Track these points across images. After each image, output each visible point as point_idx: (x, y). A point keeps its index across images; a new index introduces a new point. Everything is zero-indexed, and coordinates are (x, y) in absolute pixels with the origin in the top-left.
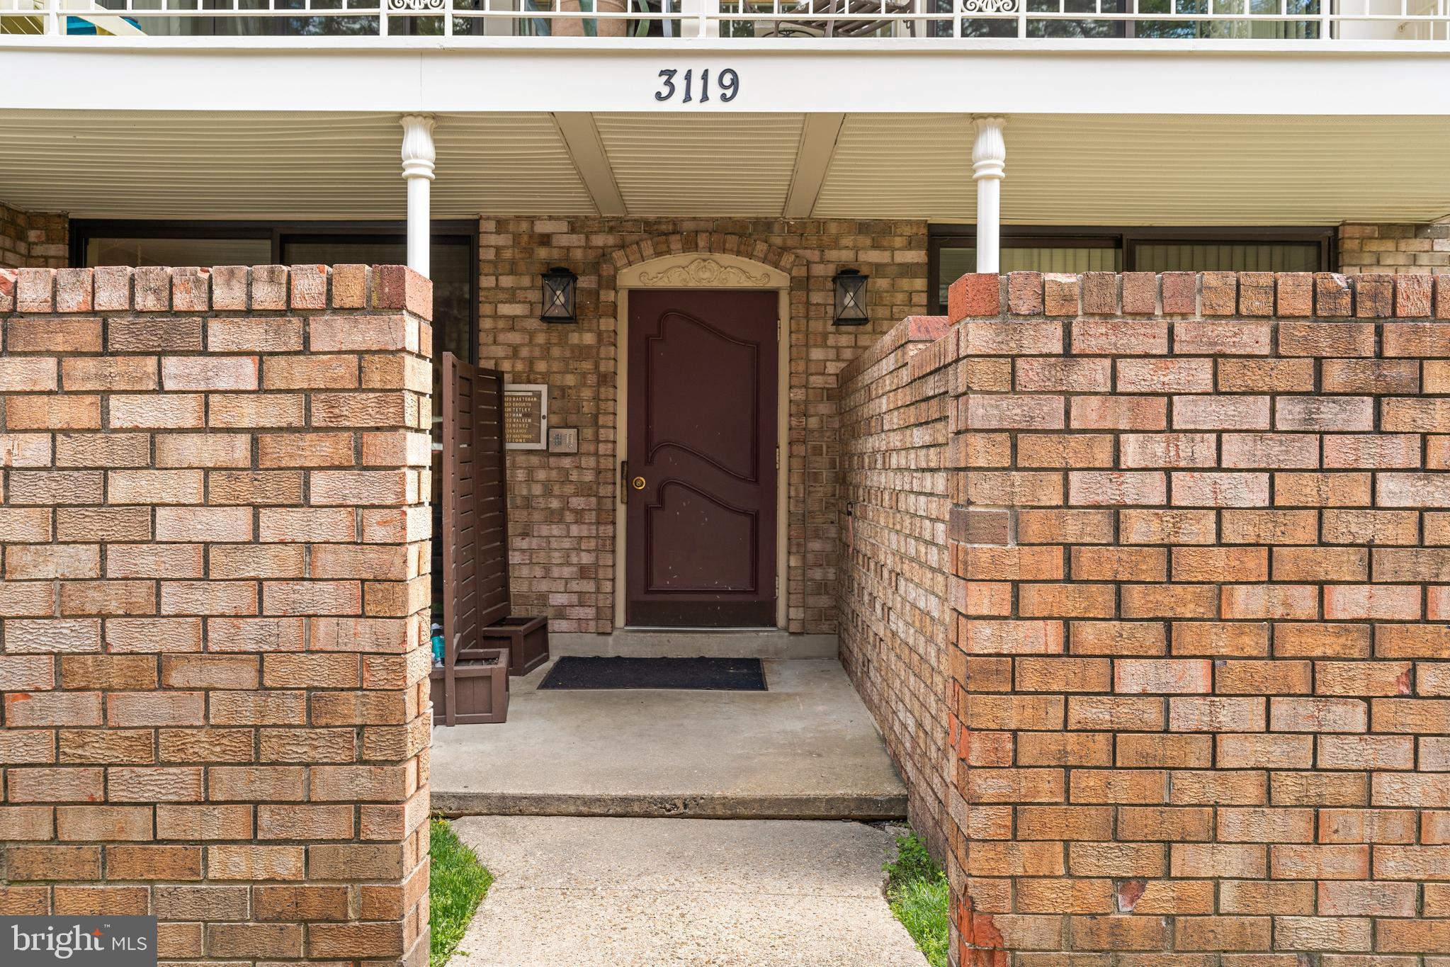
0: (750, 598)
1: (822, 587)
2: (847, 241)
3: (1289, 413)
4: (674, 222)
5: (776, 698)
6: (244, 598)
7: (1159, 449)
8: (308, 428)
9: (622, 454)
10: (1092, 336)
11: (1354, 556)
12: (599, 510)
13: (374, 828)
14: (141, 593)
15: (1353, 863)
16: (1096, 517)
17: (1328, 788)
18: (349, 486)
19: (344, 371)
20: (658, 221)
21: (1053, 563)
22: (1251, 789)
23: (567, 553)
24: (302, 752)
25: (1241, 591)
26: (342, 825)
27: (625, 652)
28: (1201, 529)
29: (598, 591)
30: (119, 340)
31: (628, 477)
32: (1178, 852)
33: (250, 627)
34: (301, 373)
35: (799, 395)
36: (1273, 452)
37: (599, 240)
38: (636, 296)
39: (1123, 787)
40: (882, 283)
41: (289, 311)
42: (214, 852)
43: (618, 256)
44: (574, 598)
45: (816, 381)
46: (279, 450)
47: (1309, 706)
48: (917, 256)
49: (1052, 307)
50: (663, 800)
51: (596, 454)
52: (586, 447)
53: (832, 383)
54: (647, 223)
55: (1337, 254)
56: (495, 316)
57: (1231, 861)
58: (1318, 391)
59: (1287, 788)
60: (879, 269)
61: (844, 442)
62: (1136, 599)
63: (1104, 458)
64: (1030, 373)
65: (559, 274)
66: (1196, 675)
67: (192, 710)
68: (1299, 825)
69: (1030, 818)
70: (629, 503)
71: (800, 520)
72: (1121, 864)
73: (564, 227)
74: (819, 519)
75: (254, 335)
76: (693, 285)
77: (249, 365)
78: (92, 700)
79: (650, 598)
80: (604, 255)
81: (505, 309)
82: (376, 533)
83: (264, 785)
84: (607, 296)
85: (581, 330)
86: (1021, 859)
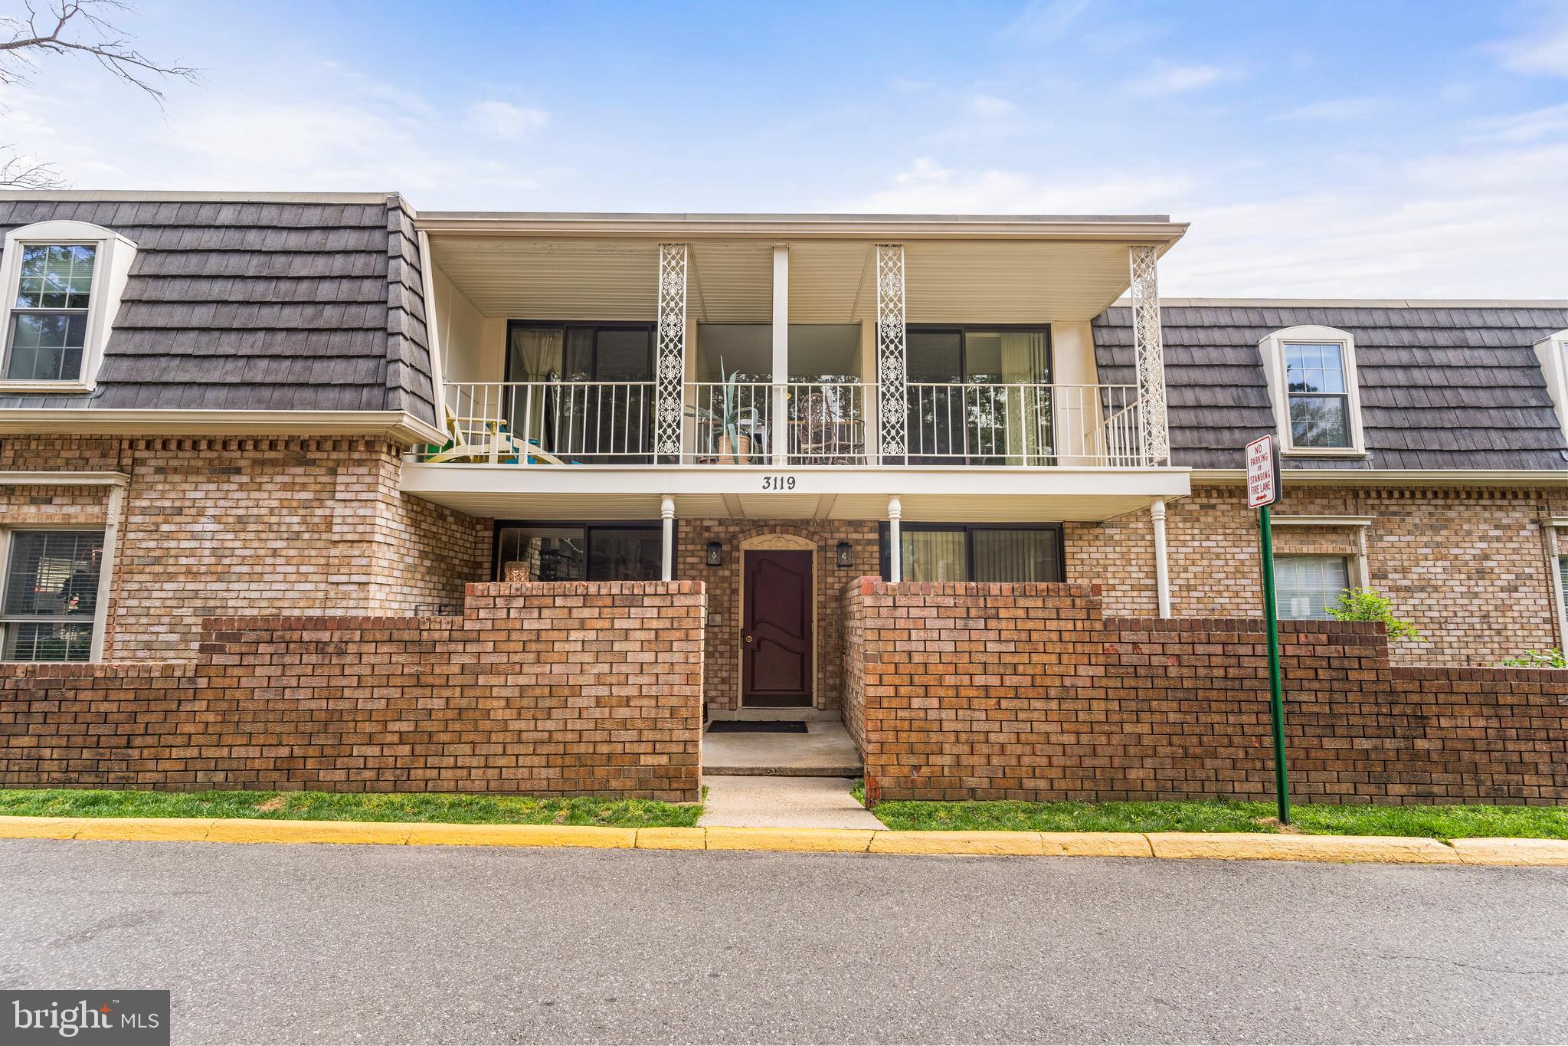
0: (801, 693)
1: (833, 688)
2: (843, 529)
3: (960, 624)
4: (766, 521)
5: (812, 736)
6: (653, 679)
7: (922, 635)
8: (672, 629)
9: (741, 625)
10: (902, 601)
11: (980, 666)
12: (731, 652)
13: (690, 749)
14: (622, 678)
15: (983, 760)
16: (904, 654)
17: (975, 737)
18: (684, 646)
19: (683, 612)
20: (759, 520)
21: (891, 669)
22: (952, 738)
23: (716, 672)
24: (669, 726)
25: (947, 677)
26: (680, 748)
27: (743, 718)
28: (935, 658)
29: (730, 689)
30: (617, 603)
31: (744, 636)
32: (931, 757)
33: (654, 688)
34: (671, 612)
35: (822, 598)
36: (955, 635)
37: (732, 529)
38: (748, 554)
39: (914, 737)
40: (859, 548)
41: (668, 594)
42: (642, 757)
43: (740, 536)
44: (719, 693)
45: (830, 592)
46: (663, 635)
47: (969, 712)
48: (875, 536)
49: (889, 593)
50: (767, 769)
51: (730, 626)
52: (725, 623)
53: (837, 593)
54: (753, 521)
55: (1063, 535)
56: (685, 563)
57: (947, 760)
58: (968, 617)
59: (963, 737)
60: (858, 542)
61: (842, 621)
62: (916, 679)
63: (906, 637)
64: (884, 612)
65: (714, 545)
66: (935, 703)
67: (636, 713)
68: (967, 749)
69: (886, 747)
70: (744, 649)
71: (823, 656)
72: (914, 761)
73: (716, 523)
74: (832, 656)
75: (658, 602)
76: (774, 548)
77: (655, 610)
78: (607, 710)
79: (754, 693)
80: (734, 536)
81: (690, 560)
82: (692, 660)
83: (658, 736)
84: (735, 554)
85: (723, 569)
86: (884, 760)
